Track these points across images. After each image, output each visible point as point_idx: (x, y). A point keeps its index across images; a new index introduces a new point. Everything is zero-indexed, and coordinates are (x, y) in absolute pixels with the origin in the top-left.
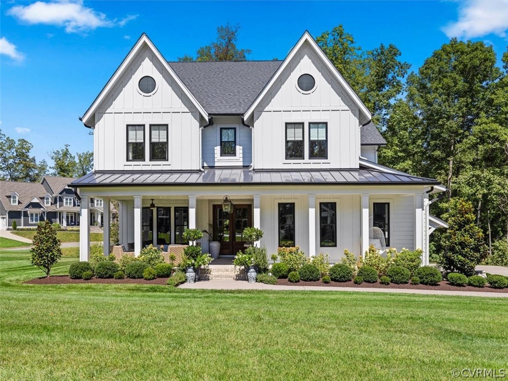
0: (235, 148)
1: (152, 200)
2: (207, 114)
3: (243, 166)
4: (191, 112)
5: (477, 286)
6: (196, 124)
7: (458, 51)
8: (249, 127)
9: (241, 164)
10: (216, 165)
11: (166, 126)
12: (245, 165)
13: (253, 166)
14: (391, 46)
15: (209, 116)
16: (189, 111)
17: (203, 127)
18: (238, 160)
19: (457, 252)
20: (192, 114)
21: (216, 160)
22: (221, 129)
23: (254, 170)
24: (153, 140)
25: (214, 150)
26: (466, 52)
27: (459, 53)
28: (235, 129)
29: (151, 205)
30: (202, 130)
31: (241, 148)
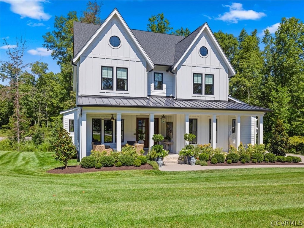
0: (162, 85)
1: (112, 115)
2: (153, 64)
3: (166, 96)
4: (142, 62)
5: (289, 162)
6: (144, 69)
7: (222, 38)
8: (174, 74)
9: (165, 95)
10: (151, 95)
11: (127, 69)
12: (167, 96)
13: (176, 97)
14: (187, 30)
15: (154, 66)
16: (140, 61)
17: (148, 72)
18: (163, 92)
19: (279, 145)
20: (142, 63)
21: (151, 92)
22: (155, 73)
23: (176, 99)
24: (118, 77)
25: (150, 85)
26: (226, 39)
27: (223, 39)
28: (162, 74)
29: (111, 118)
30: (148, 73)
31: (165, 85)
